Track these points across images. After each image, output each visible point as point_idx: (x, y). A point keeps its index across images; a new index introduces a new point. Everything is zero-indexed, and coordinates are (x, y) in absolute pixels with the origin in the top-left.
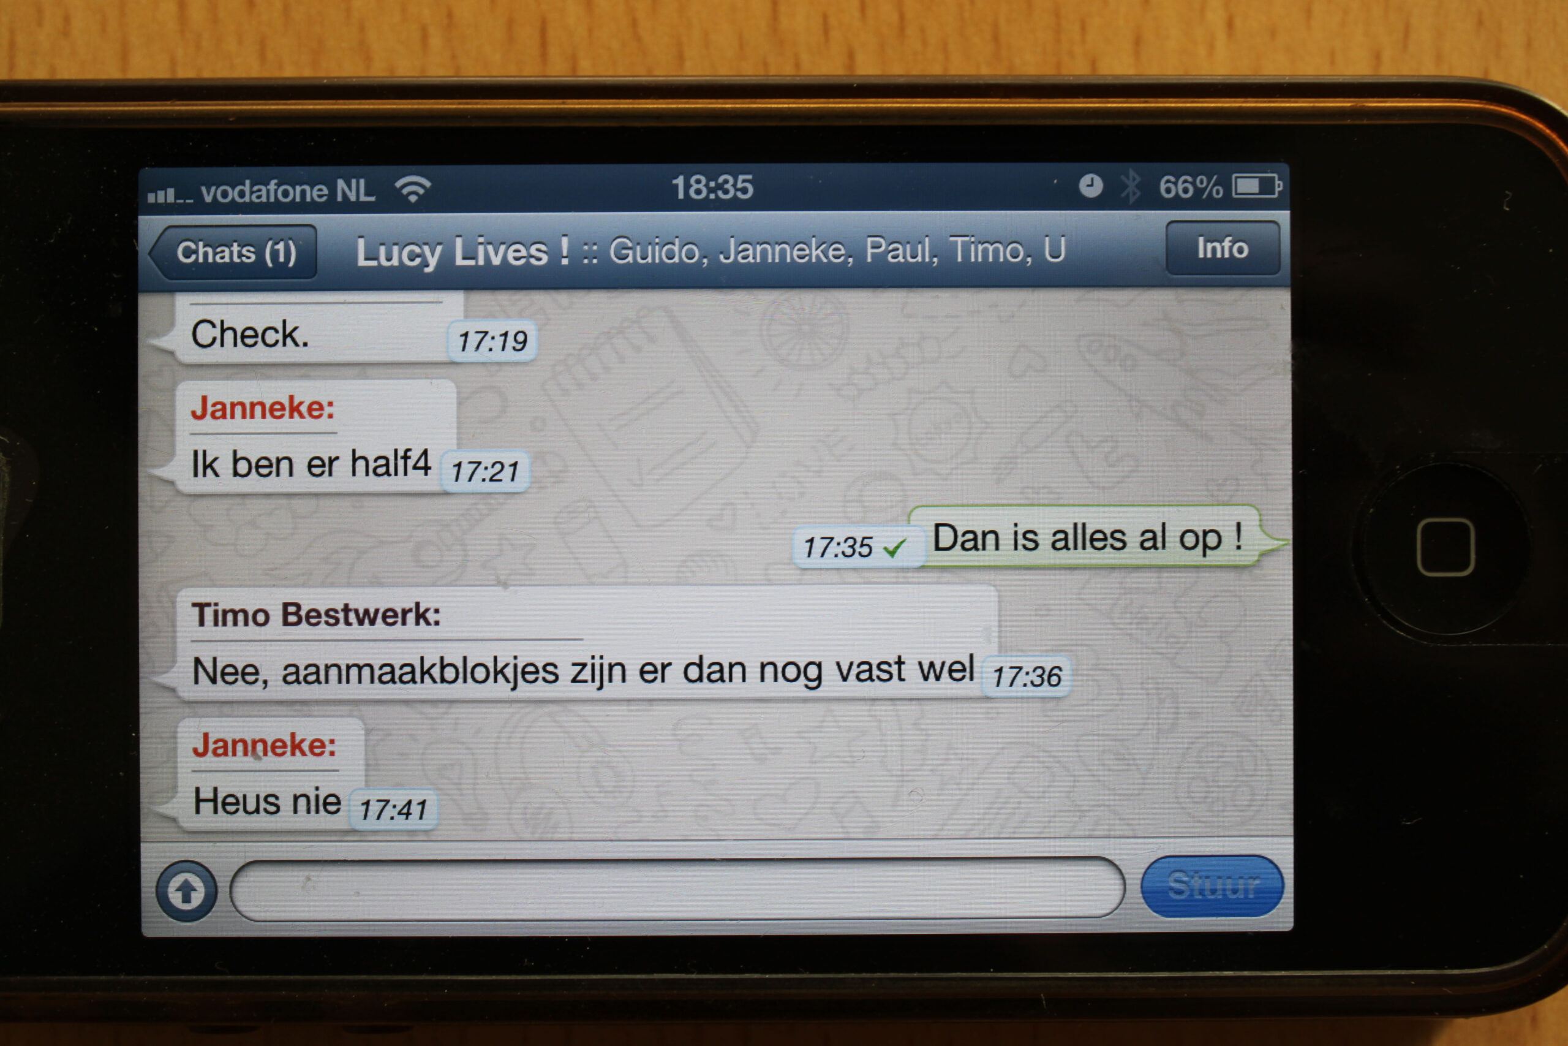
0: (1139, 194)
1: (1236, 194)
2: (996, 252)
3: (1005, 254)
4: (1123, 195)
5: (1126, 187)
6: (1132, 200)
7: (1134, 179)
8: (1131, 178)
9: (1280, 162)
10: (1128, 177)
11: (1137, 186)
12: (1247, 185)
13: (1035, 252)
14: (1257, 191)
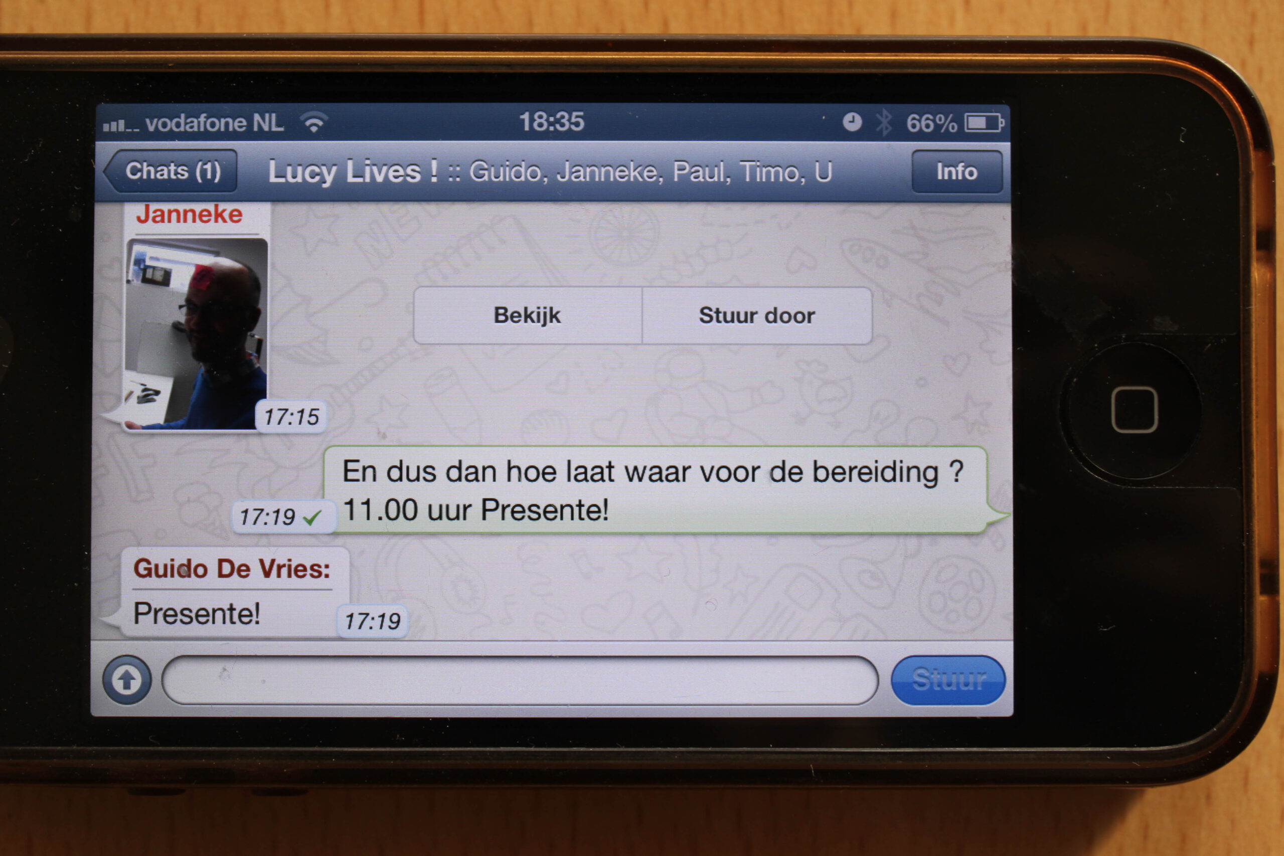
0: (890, 128)
1: (968, 129)
2: (777, 174)
3: (784, 176)
4: (878, 129)
5: (880, 123)
6: (885, 133)
7: (887, 117)
8: (884, 116)
9: (1003, 103)
10: (882, 116)
11: (889, 123)
12: (976, 122)
13: (808, 174)
14: (984, 127)
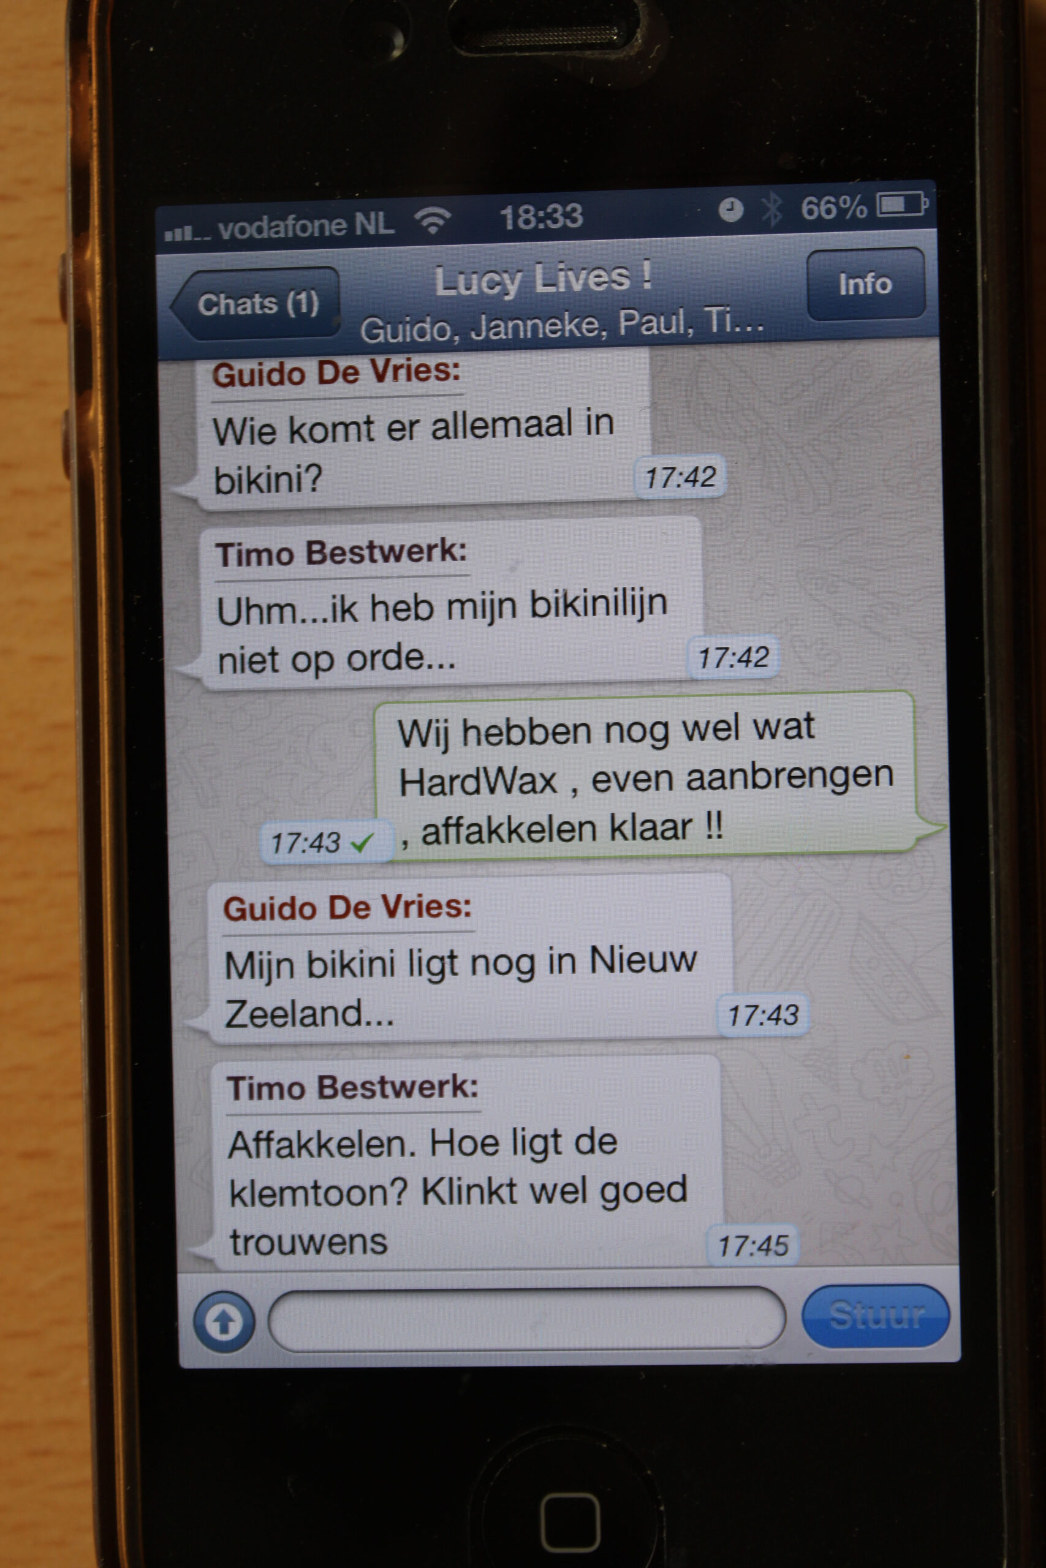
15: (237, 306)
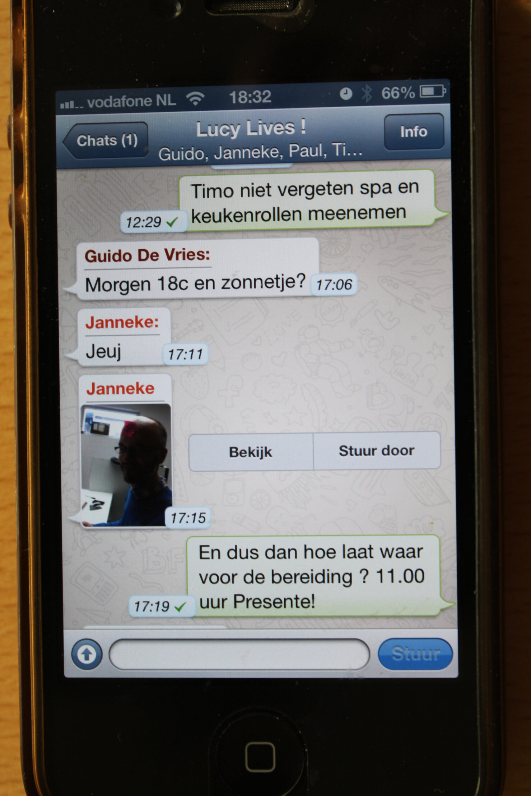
15: (96, 141)
